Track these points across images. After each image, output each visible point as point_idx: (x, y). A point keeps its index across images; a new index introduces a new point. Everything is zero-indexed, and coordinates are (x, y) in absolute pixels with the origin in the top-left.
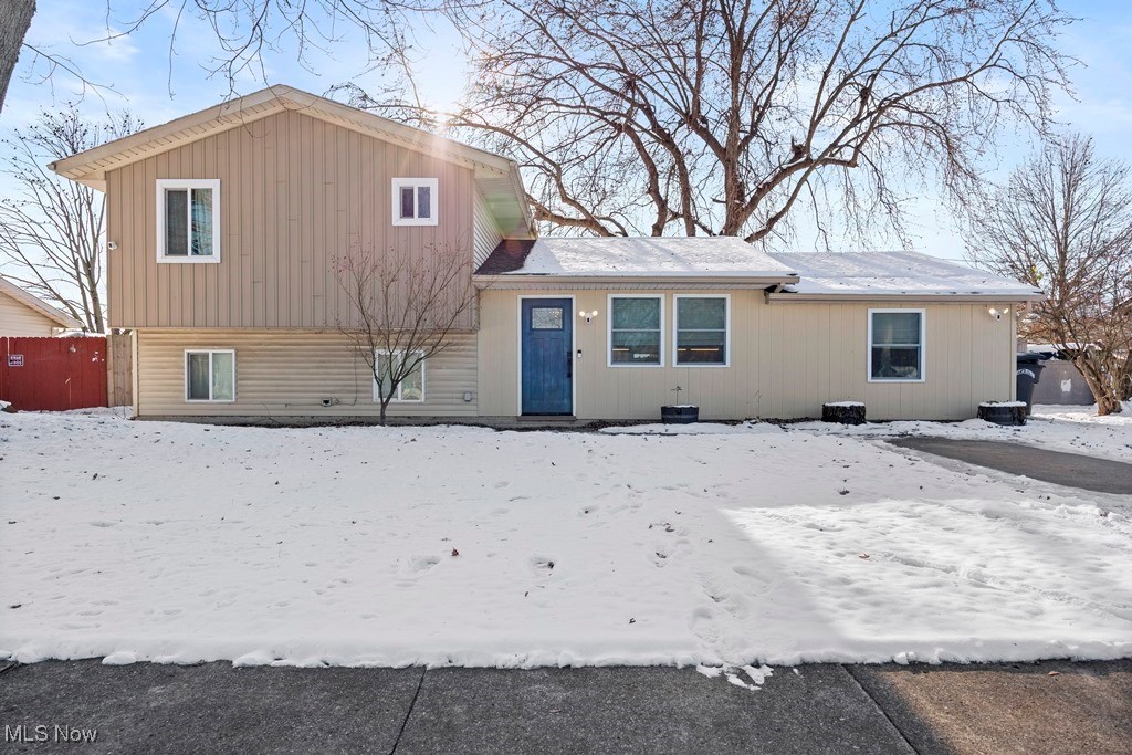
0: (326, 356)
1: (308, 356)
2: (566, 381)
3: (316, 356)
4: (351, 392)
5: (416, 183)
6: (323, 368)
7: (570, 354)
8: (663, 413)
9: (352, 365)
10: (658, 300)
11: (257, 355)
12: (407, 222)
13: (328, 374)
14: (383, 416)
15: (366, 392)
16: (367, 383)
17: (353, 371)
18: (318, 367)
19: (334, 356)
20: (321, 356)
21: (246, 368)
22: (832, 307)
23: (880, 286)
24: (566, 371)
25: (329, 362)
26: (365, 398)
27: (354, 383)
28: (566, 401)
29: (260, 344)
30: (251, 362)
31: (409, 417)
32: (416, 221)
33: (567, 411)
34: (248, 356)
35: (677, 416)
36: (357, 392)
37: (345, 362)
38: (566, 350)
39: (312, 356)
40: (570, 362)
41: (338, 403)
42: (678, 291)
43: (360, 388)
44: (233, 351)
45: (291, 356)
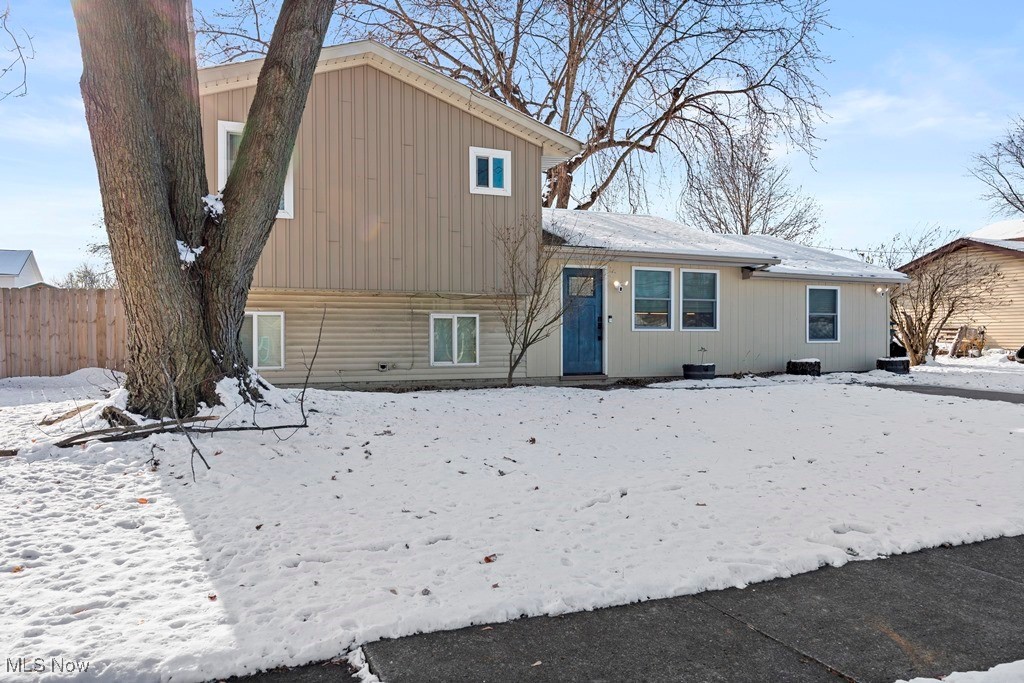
0: (382, 319)
1: (363, 319)
2: (597, 343)
3: (373, 319)
4: (408, 356)
5: (491, 154)
6: (379, 331)
7: (601, 319)
8: (685, 370)
9: (409, 328)
10: (669, 273)
11: (308, 318)
12: (482, 190)
13: (385, 338)
14: (510, 378)
15: (423, 356)
16: (423, 347)
17: (410, 335)
18: (374, 331)
19: (393, 319)
20: (377, 319)
21: (297, 331)
22: (785, 284)
23: (814, 268)
24: (597, 335)
25: (386, 325)
26: (423, 362)
27: (410, 347)
28: (597, 362)
29: (312, 306)
30: (300, 325)
31: (463, 380)
32: (491, 190)
33: (598, 370)
34: (299, 319)
35: (704, 373)
36: (413, 356)
37: (402, 325)
38: (597, 315)
39: (368, 319)
40: (601, 327)
41: (394, 367)
42: (683, 266)
43: (416, 352)
44: (282, 314)
45: (347, 319)
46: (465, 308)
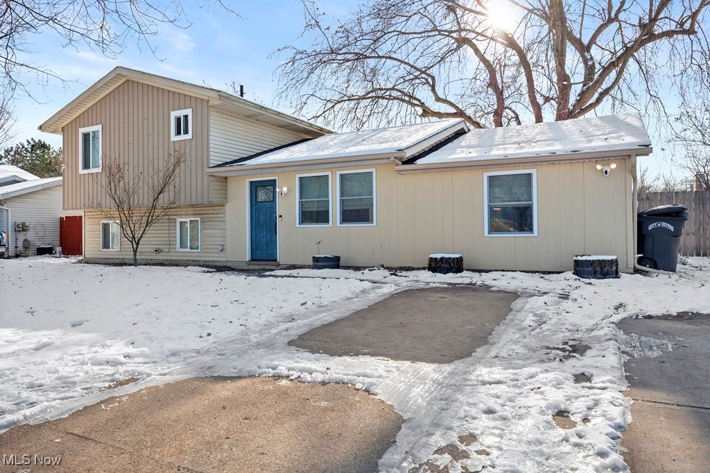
2: (275, 237)
4: (167, 245)
6: (155, 230)
7: (275, 218)
8: (313, 261)
9: (168, 228)
10: (327, 177)
12: (178, 138)
13: (158, 234)
15: (174, 245)
16: (174, 239)
17: (168, 232)
24: (275, 230)
25: (158, 226)
26: (174, 248)
27: (168, 239)
28: (275, 251)
31: (194, 261)
32: (182, 137)
33: (276, 258)
37: (165, 226)
38: (275, 215)
41: (161, 251)
42: (340, 168)
43: (170, 243)
46: (194, 214)
